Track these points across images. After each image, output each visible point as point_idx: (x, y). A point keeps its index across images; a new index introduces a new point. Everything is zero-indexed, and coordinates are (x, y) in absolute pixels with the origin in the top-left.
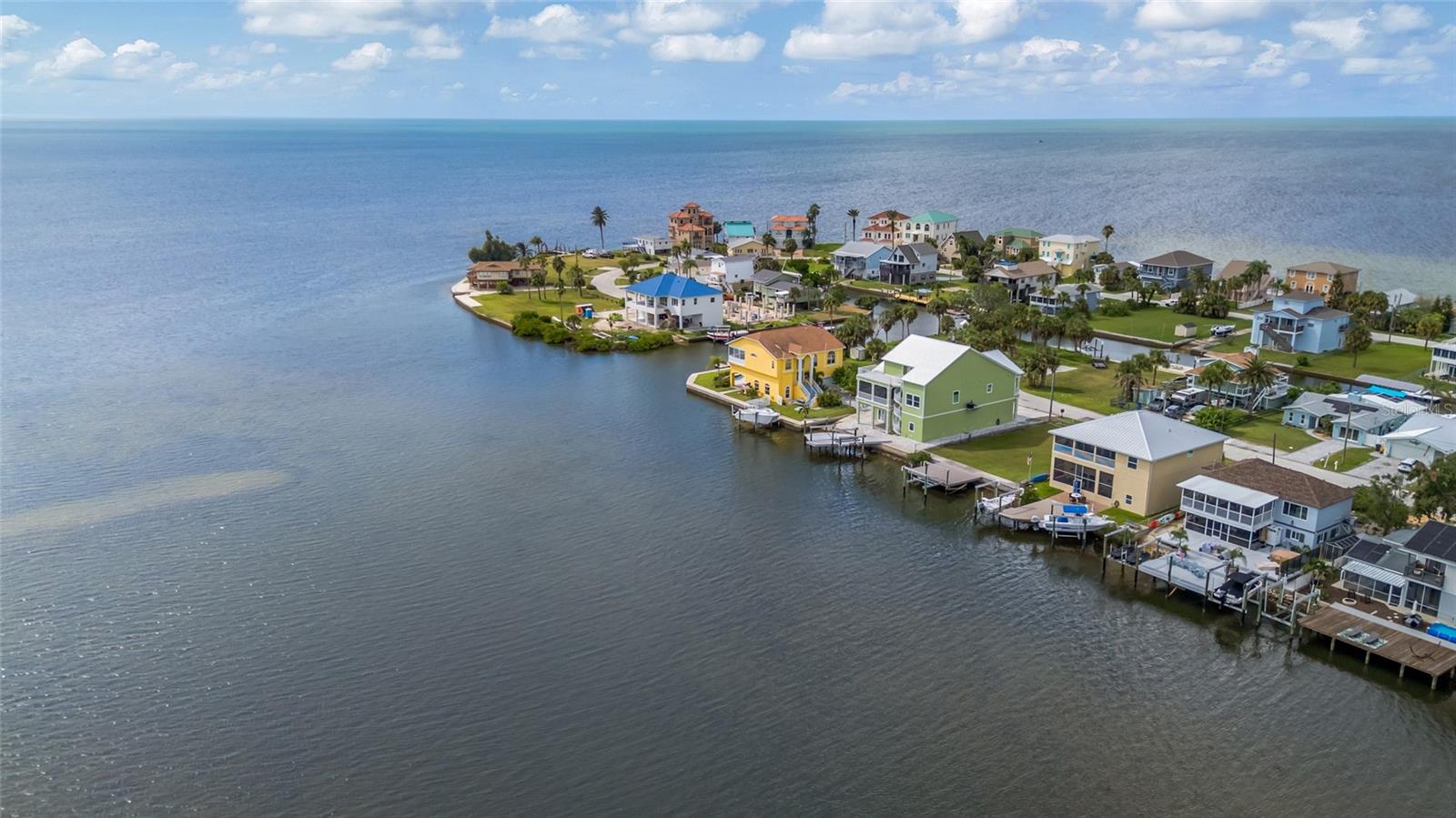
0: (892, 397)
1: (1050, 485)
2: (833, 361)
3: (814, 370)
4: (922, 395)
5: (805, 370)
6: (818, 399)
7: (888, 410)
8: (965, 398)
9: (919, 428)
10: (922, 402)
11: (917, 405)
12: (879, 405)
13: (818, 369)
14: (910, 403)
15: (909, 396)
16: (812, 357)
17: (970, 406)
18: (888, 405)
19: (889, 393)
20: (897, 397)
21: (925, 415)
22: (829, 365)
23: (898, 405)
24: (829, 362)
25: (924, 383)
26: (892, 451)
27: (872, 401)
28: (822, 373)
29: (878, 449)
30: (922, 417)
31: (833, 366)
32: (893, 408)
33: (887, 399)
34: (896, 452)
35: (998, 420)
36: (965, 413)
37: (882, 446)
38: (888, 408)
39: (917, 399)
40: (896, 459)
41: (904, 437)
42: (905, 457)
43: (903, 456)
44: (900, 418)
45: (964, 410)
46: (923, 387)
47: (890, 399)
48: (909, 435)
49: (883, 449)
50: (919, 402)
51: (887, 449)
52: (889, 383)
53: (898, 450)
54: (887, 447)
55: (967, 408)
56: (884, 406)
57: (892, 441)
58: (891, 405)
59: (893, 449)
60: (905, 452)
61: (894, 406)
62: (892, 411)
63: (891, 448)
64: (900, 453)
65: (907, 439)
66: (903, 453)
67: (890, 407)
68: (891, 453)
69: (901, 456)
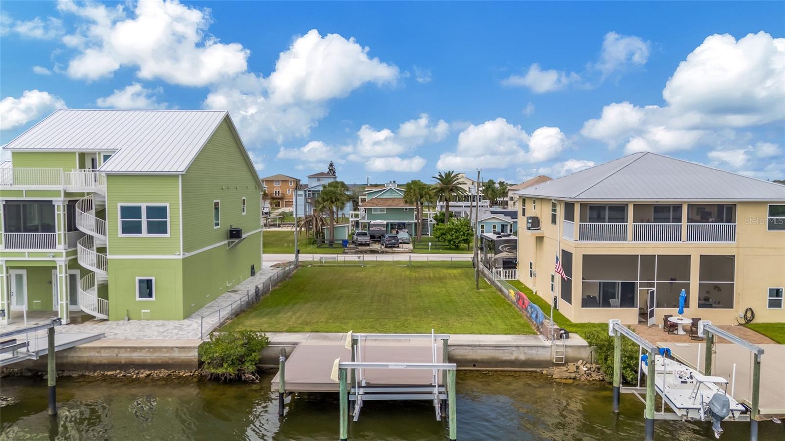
0: (71, 226)
4: (172, 200)
7: (62, 261)
8: (228, 221)
10: (175, 220)
11: (158, 227)
12: (31, 254)
14: (131, 228)
15: (130, 212)
17: (236, 234)
18: (61, 248)
19: (60, 215)
20: (86, 222)
21: (187, 248)
23: (88, 241)
25: (180, 165)
26: (126, 356)
30: (179, 256)
32: (75, 252)
33: (57, 233)
34: (139, 354)
35: (253, 266)
36: (228, 248)
37: (79, 354)
38: (64, 258)
39: (158, 213)
40: (148, 372)
41: (127, 318)
42: (179, 359)
43: (170, 359)
44: (100, 275)
45: (226, 242)
46: (177, 176)
47: (66, 232)
48: (143, 311)
49: (86, 359)
50: (167, 219)
51: (105, 357)
52: (60, 187)
53: (148, 349)
54: (102, 351)
55: (229, 240)
56: (49, 257)
57: (104, 334)
58: (69, 247)
59: (128, 350)
60: (172, 348)
61: (79, 247)
62: (73, 264)
63: (116, 350)
64: (155, 355)
65: (140, 319)
66: (167, 352)
67: (68, 254)
68: (121, 362)
69: (159, 362)
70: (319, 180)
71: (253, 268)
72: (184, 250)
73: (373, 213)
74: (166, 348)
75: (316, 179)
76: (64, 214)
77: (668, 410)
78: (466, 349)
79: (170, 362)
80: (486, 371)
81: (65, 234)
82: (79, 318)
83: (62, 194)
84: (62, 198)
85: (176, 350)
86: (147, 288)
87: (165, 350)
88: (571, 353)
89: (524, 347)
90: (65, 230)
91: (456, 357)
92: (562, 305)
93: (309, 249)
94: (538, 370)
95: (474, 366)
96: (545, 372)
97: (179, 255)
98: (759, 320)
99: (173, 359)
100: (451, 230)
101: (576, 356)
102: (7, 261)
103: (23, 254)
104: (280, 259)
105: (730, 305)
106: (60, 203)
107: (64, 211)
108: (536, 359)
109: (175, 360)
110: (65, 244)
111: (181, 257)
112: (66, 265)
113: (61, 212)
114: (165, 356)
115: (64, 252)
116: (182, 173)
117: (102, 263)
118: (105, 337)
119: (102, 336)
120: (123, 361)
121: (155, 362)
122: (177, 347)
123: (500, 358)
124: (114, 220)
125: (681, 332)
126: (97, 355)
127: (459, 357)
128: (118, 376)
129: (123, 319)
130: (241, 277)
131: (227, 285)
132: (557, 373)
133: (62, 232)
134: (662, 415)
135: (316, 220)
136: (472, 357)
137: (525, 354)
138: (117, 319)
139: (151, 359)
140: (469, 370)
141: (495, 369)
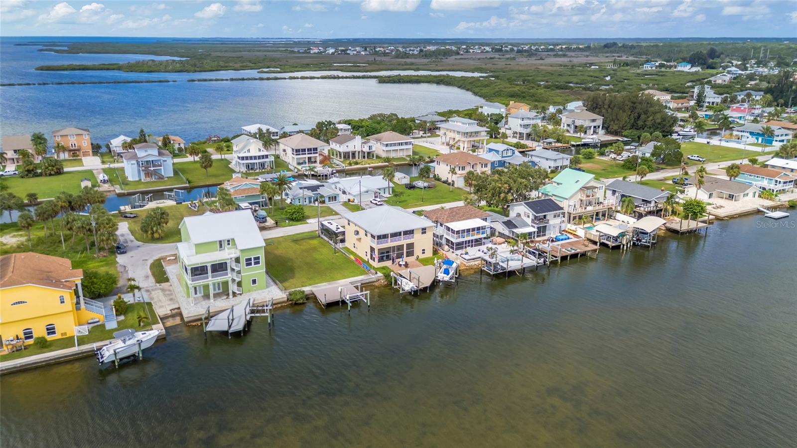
30: (263, 269)
77: (404, 290)
88: (379, 278)
92: (371, 262)
98: (420, 258)
100: (295, 212)
105: (413, 255)
125: (403, 266)
132: (376, 284)
134: (403, 292)
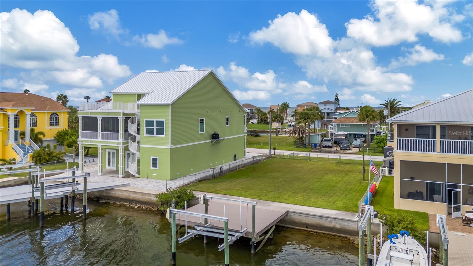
0: (126, 130)
1: (396, 207)
2: (57, 124)
3: (32, 130)
4: (167, 118)
5: (19, 130)
6: (33, 157)
7: (121, 147)
9: (165, 163)
10: (168, 128)
11: (160, 132)
12: (110, 143)
13: (37, 130)
14: (150, 132)
15: (149, 124)
16: (28, 113)
17: (215, 137)
18: (121, 140)
19: (121, 124)
20: (132, 129)
21: (172, 143)
22: (52, 127)
23: (134, 138)
24: (51, 124)
25: (170, 99)
26: (132, 196)
27: (99, 139)
28: (42, 133)
29: (109, 198)
31: (56, 129)
32: (128, 143)
33: (120, 133)
34: (138, 196)
35: (235, 155)
36: (211, 144)
37: (115, 192)
38: (121, 145)
39: (160, 124)
40: (139, 206)
41: (146, 177)
42: (153, 200)
43: (149, 200)
44: (138, 154)
45: (210, 141)
46: (168, 106)
47: (124, 133)
48: (153, 174)
49: (117, 195)
50: (164, 127)
51: (123, 195)
52: (121, 111)
53: (141, 194)
54: (124, 192)
55: (212, 140)
56: (116, 144)
57: (129, 184)
58: (125, 140)
59: (133, 193)
60: (151, 194)
61: (129, 141)
62: (126, 148)
63: (129, 192)
64: (144, 197)
65: (152, 178)
66: (148, 196)
67: (123, 143)
68: (130, 199)
69: (145, 201)
70: (325, 105)
71: (235, 156)
72: (171, 144)
73: (341, 127)
74: (148, 194)
75: (323, 105)
76: (123, 124)
78: (302, 216)
79: (150, 201)
80: (313, 232)
81: (123, 134)
82: (128, 175)
83: (122, 114)
84: (121, 116)
85: (152, 195)
86: (155, 162)
87: (148, 195)
89: (339, 219)
90: (123, 132)
91: (295, 220)
93: (290, 148)
94: (348, 236)
95: (307, 227)
96: (351, 238)
97: (169, 146)
99: (151, 200)
101: (376, 231)
102: (101, 145)
103: (106, 142)
104: (262, 153)
106: (121, 118)
107: (123, 122)
108: (348, 228)
109: (152, 201)
110: (123, 138)
111: (169, 147)
112: (123, 149)
113: (121, 123)
114: (148, 198)
115: (121, 142)
116: (170, 104)
117: (138, 149)
118: (129, 185)
119: (128, 185)
120: (131, 199)
121: (143, 201)
122: (152, 194)
123: (323, 225)
124: (143, 128)
126: (122, 194)
127: (297, 220)
128: (127, 205)
129: (145, 178)
130: (223, 160)
131: (210, 164)
133: (121, 133)
135: (299, 131)
136: (305, 221)
137: (340, 224)
138: (143, 178)
139: (142, 199)
140: (303, 230)
141: (319, 231)
